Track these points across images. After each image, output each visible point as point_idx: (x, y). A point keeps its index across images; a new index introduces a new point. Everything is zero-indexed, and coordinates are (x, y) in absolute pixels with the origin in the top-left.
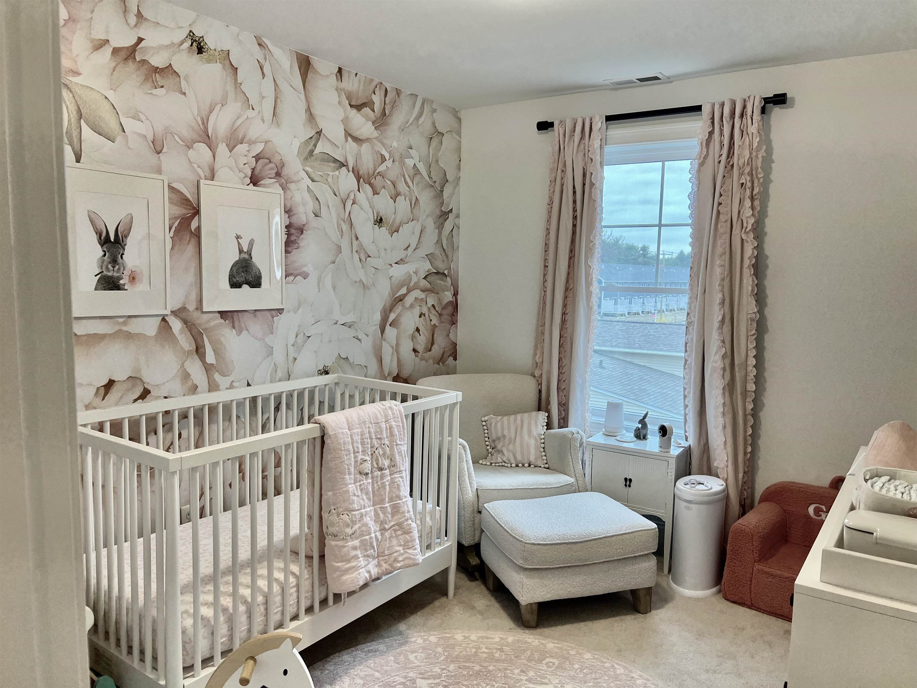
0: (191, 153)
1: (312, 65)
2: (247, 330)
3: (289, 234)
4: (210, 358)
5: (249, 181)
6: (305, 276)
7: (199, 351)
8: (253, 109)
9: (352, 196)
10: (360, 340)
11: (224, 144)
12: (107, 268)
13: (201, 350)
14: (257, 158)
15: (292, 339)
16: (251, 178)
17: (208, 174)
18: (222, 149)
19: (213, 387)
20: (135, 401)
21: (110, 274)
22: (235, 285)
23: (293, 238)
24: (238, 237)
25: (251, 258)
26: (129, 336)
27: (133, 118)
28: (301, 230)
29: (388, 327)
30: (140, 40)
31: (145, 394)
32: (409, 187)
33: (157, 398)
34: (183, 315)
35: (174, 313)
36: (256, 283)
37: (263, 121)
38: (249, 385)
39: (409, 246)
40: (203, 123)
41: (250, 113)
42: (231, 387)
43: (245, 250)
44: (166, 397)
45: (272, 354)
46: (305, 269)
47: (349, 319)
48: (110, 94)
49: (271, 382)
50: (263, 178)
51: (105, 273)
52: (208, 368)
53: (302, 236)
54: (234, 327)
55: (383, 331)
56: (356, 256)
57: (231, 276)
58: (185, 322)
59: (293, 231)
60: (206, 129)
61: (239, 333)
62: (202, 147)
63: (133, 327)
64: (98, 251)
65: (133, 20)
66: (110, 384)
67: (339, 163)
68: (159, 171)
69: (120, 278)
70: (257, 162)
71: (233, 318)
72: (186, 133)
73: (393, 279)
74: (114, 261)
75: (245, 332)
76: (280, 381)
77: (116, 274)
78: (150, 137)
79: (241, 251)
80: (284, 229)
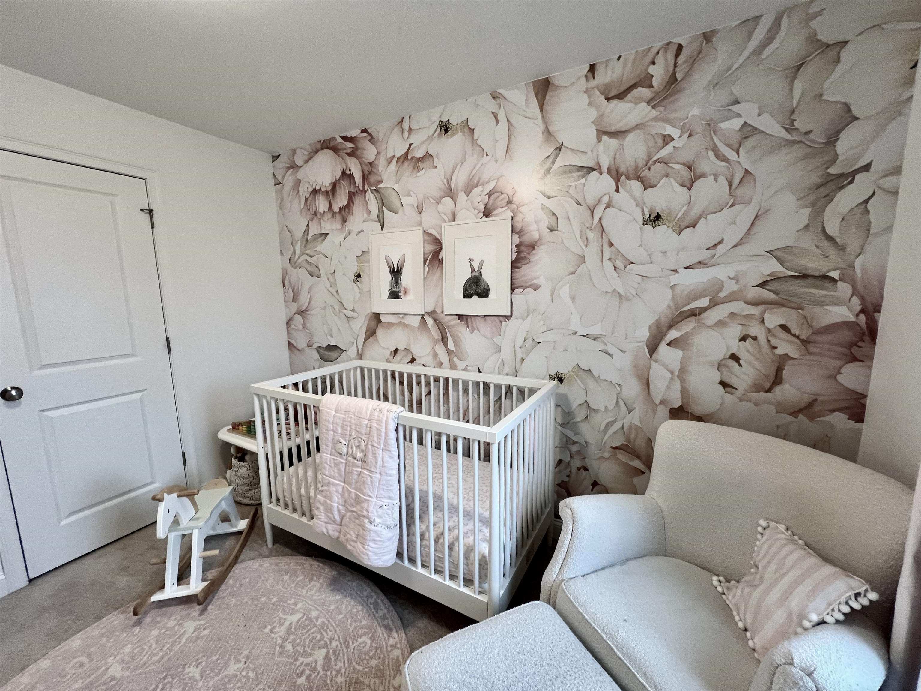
0: (440, 207)
1: (553, 84)
2: (479, 330)
3: (519, 252)
4: (451, 346)
5: (482, 215)
6: (536, 288)
7: (444, 340)
8: (487, 155)
9: (606, 200)
10: (611, 355)
11: (463, 192)
12: (394, 287)
13: (446, 340)
14: (490, 195)
15: (519, 343)
16: (483, 213)
17: (451, 217)
18: (462, 197)
19: (453, 367)
20: (408, 363)
21: (395, 290)
22: (467, 295)
23: (523, 255)
24: (470, 260)
25: (481, 275)
26: (405, 325)
27: (407, 196)
28: (532, 247)
29: (663, 348)
30: (411, 145)
31: (413, 360)
32: (725, 159)
33: (419, 364)
34: (434, 315)
35: (429, 314)
36: (484, 294)
37: (496, 161)
38: (479, 371)
39: (720, 242)
40: (448, 183)
41: (485, 159)
42: (466, 370)
43: (476, 269)
44: (424, 366)
45: (499, 351)
46: (535, 281)
47: (595, 330)
48: (396, 187)
49: (499, 373)
50: (495, 209)
51: (393, 289)
52: (450, 353)
53: (534, 252)
54: (468, 326)
55: (653, 349)
56: (609, 266)
57: (465, 290)
58: (435, 320)
59: (523, 248)
60: (450, 186)
61: (472, 331)
62: (448, 201)
63: (407, 320)
64: (389, 277)
65: (406, 134)
66: (396, 351)
67: (585, 170)
68: (420, 224)
69: (399, 292)
70: (489, 197)
71: (467, 320)
72: (437, 194)
73: (678, 289)
74: (397, 283)
75: (476, 331)
76: (507, 374)
77: (397, 290)
78: (416, 205)
79: (473, 270)
80: (514, 248)
